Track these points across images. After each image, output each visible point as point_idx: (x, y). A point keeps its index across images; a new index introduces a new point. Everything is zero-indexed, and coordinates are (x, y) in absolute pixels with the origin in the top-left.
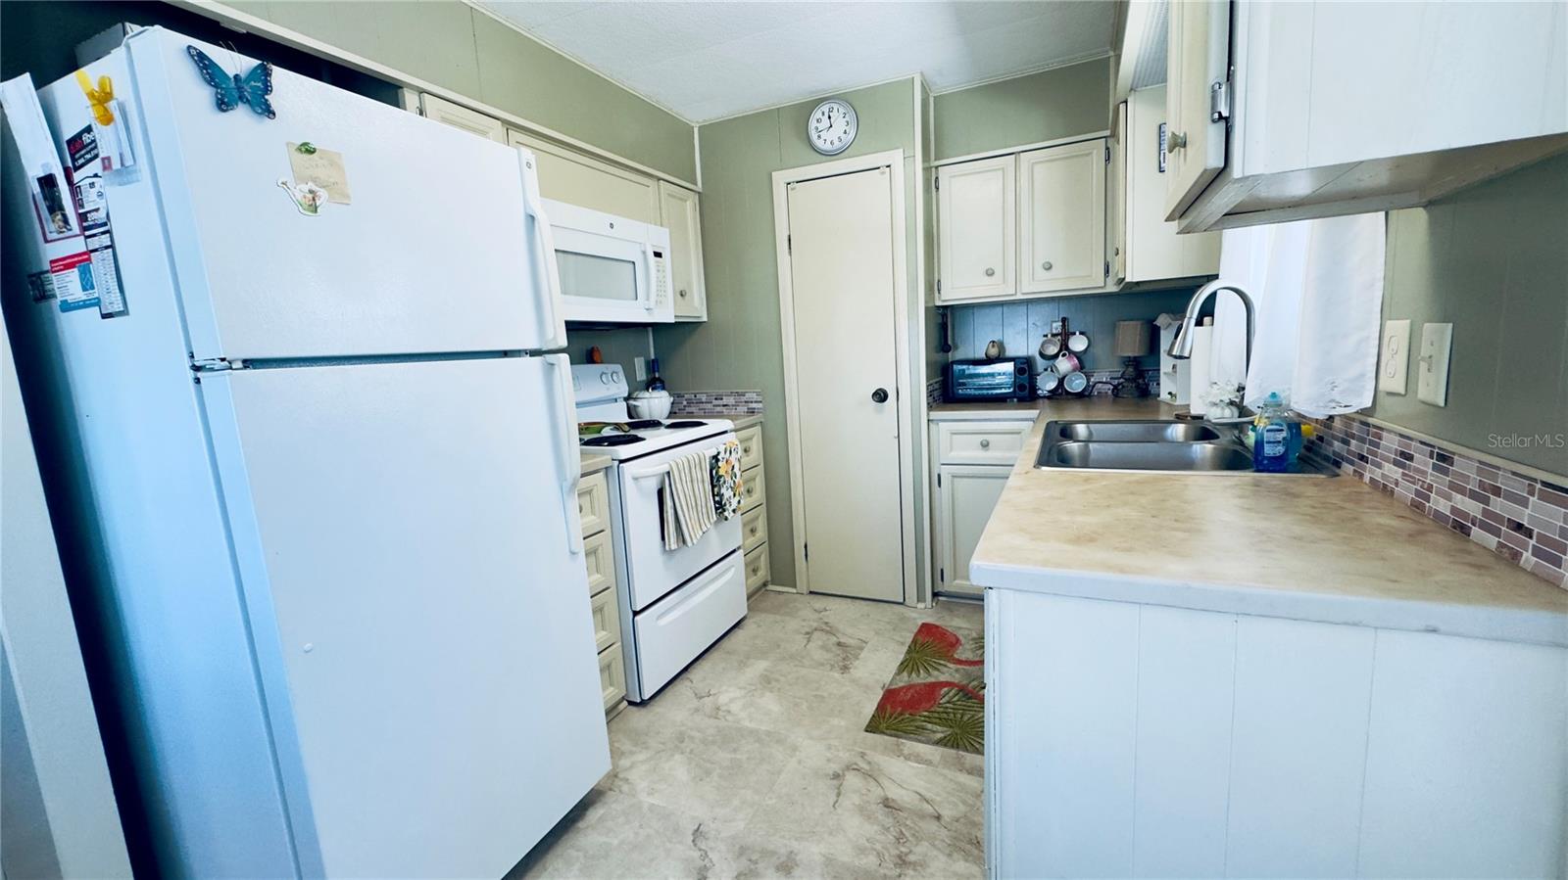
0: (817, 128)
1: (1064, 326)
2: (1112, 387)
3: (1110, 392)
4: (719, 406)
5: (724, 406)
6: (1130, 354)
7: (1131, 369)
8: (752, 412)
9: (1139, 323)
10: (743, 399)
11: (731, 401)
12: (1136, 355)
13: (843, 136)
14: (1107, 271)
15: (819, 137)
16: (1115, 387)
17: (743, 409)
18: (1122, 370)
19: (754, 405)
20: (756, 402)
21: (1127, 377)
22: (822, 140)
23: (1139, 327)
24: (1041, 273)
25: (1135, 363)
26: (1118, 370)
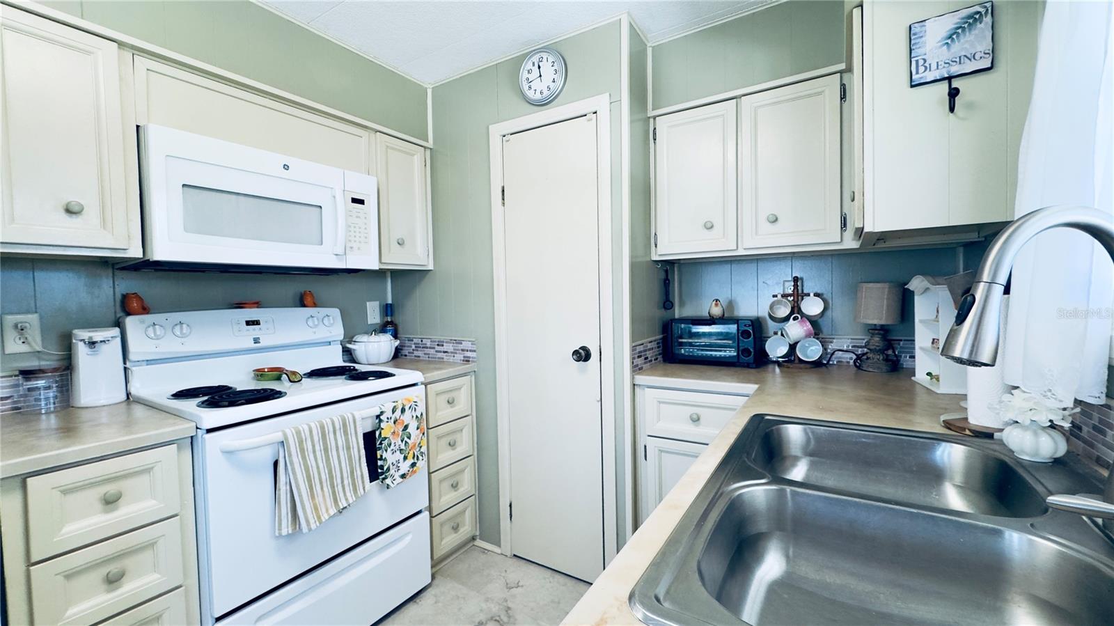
0: (528, 79)
1: (796, 286)
2: (854, 357)
3: (852, 362)
4: (440, 352)
5: (445, 352)
6: (875, 322)
7: (877, 339)
8: (467, 360)
9: (886, 285)
10: (461, 347)
11: (448, 347)
12: (883, 322)
13: (552, 86)
14: (844, 224)
15: (530, 87)
16: (859, 357)
17: (459, 357)
18: (867, 338)
19: (469, 354)
20: (471, 351)
21: (872, 347)
22: (532, 91)
23: (887, 290)
24: (766, 227)
25: (883, 331)
26: (863, 339)
